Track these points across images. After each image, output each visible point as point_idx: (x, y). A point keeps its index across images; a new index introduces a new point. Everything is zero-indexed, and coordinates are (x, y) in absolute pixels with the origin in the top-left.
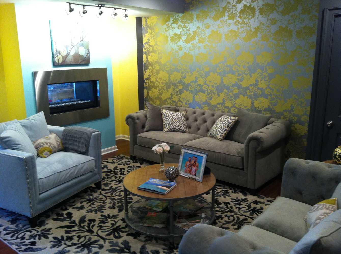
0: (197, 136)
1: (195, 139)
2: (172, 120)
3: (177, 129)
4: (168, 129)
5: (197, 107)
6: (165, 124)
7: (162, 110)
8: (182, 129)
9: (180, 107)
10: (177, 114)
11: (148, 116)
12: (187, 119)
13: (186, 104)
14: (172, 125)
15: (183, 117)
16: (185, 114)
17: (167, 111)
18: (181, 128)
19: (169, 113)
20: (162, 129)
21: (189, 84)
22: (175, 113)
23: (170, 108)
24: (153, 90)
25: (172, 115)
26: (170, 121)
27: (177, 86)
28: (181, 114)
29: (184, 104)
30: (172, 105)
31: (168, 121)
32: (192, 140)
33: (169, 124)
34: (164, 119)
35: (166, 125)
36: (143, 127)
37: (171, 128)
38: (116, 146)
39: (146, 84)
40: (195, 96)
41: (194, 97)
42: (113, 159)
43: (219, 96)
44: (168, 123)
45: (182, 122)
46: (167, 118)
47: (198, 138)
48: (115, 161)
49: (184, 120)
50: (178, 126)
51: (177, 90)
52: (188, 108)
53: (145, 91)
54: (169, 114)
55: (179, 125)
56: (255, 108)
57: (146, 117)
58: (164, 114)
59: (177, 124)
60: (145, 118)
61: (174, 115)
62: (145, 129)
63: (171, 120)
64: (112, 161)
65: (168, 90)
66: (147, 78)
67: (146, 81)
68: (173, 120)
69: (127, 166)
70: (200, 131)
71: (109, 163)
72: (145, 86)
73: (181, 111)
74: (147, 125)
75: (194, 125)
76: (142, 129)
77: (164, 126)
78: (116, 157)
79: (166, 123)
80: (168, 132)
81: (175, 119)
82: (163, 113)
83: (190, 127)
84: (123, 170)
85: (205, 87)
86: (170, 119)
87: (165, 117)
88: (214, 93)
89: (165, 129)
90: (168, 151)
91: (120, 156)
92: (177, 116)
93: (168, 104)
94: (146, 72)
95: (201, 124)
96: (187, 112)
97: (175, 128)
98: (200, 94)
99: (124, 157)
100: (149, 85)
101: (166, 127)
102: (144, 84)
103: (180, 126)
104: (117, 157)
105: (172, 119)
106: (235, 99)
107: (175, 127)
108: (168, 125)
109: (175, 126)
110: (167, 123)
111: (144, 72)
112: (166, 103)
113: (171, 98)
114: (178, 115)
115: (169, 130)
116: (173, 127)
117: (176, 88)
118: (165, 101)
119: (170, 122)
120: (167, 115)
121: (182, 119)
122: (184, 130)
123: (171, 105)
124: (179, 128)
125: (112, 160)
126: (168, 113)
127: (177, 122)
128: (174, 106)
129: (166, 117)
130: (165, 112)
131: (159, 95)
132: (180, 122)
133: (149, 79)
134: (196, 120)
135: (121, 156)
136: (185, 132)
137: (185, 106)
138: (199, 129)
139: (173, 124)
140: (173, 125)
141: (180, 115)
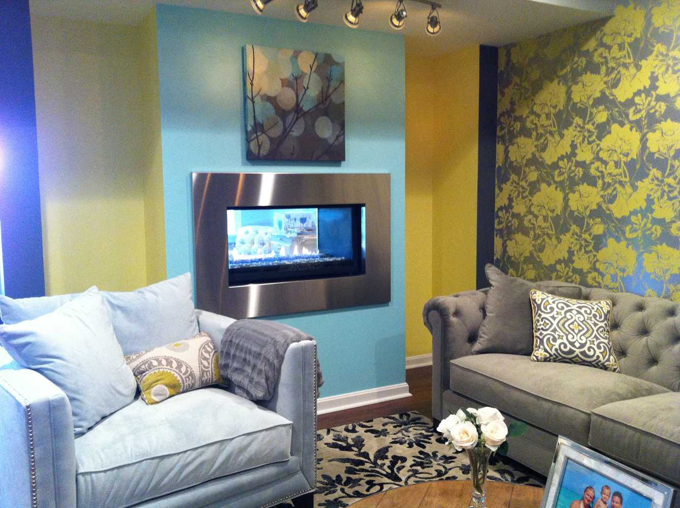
0: (646, 384)
1: (636, 394)
2: (563, 325)
3: (577, 356)
4: (546, 351)
5: (649, 291)
6: (538, 334)
7: (533, 291)
8: (595, 358)
9: (595, 287)
10: (580, 308)
11: (489, 308)
12: (615, 326)
13: (614, 278)
14: (559, 341)
15: (600, 317)
16: (606, 309)
17: (550, 295)
18: (591, 353)
19: (554, 302)
20: (528, 352)
21: (625, 220)
22: (574, 304)
23: (560, 289)
24: (519, 237)
25: (562, 308)
26: (555, 325)
27: (588, 224)
28: (593, 308)
29: (607, 280)
30: (572, 282)
31: (548, 327)
32: (623, 398)
33: (552, 337)
34: (538, 321)
35: (541, 337)
36: (473, 338)
37: (556, 350)
38: (405, 385)
39: (500, 223)
40: (646, 255)
41: (640, 260)
42: (386, 420)
44: (549, 332)
45: (595, 332)
46: (548, 316)
47: (650, 392)
48: (390, 428)
49: (601, 329)
50: (582, 346)
51: (586, 236)
52: (622, 291)
53: (498, 242)
54: (554, 306)
55: (586, 343)
57: (483, 309)
58: (539, 306)
59: (579, 340)
60: (480, 314)
61: (570, 311)
62: (477, 346)
63: (560, 325)
64: (380, 428)
65: (562, 237)
66: (505, 205)
67: (500, 214)
68: (566, 325)
69: (416, 449)
70: (654, 368)
72: (496, 226)
73: (595, 300)
74: (484, 333)
75: (638, 345)
76: (468, 345)
77: (536, 342)
78: (397, 416)
79: (541, 334)
80: (546, 360)
81: (572, 323)
82: (534, 300)
83: (622, 353)
84: (399, 464)
86: (555, 323)
87: (540, 315)
89: (539, 353)
91: (408, 416)
92: (579, 313)
93: (558, 278)
94: (501, 190)
95: (659, 346)
96: (614, 304)
97: (571, 352)
98: (663, 249)
99: (419, 419)
100: (509, 225)
101: (541, 347)
102: (496, 221)
103: (588, 345)
104: (401, 416)
105: (562, 322)
107: (569, 346)
108: (548, 339)
109: (572, 344)
110: (545, 333)
111: (497, 191)
112: (554, 275)
113: (569, 261)
114: (582, 311)
115: (551, 355)
116: (562, 346)
117: (586, 231)
118: (552, 268)
119: (555, 330)
120: (545, 308)
121: (595, 325)
122: (601, 358)
123: (567, 281)
124: (583, 353)
125: (384, 425)
126: (550, 301)
127: (580, 331)
128: (576, 283)
129: (543, 315)
130: (543, 299)
131: (535, 250)
132: (590, 333)
133: (508, 208)
134: (644, 331)
135: (412, 416)
136: (605, 368)
137: (611, 285)
138: (654, 361)
139: (565, 338)
140: (565, 341)
141: (589, 312)
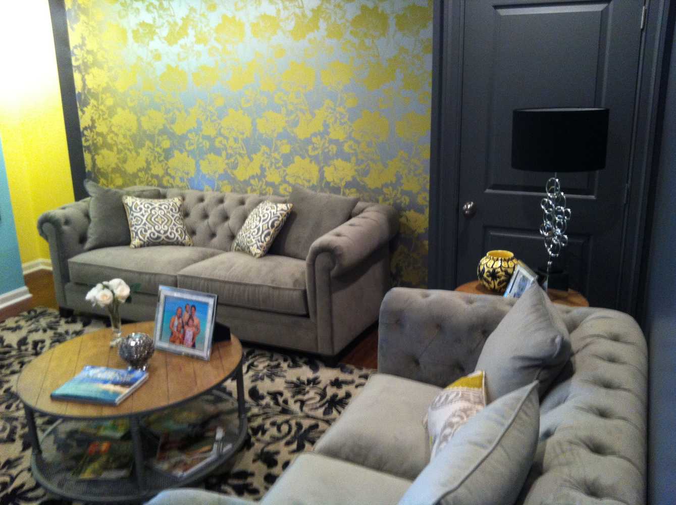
0: (209, 250)
1: (204, 257)
2: (151, 220)
3: (163, 240)
4: (140, 240)
5: (206, 187)
6: (133, 229)
7: (124, 197)
8: (175, 239)
9: (170, 187)
10: (161, 205)
11: (92, 214)
12: (186, 215)
13: (182, 179)
14: (149, 232)
15: (176, 210)
16: (179, 203)
17: (138, 199)
18: (172, 236)
19: (141, 204)
20: (127, 242)
21: (184, 137)
22: (156, 203)
23: (144, 193)
24: (104, 152)
25: (148, 207)
26: (144, 221)
27: (158, 140)
28: (169, 204)
29: (177, 182)
30: (151, 185)
31: (139, 222)
32: (195, 261)
33: (143, 230)
34: (132, 219)
35: (136, 231)
36: (83, 239)
37: (148, 238)
38: (25, 288)
39: (87, 140)
40: (201, 162)
41: (197, 165)
42: (17, 318)
43: (251, 159)
44: (141, 226)
45: (173, 221)
46: (138, 214)
47: (212, 255)
48: (22, 323)
49: (177, 219)
50: (165, 232)
51: (158, 149)
52: (188, 189)
53: (87, 157)
54: (142, 206)
55: (168, 230)
56: (328, 183)
57: (87, 215)
58: (131, 208)
59: (162, 228)
60: (86, 220)
61: (154, 208)
62: (88, 245)
63: (148, 220)
64: (13, 325)
65: (140, 151)
66: (89, 125)
67: (86, 133)
68: (153, 219)
69: (50, 333)
70: (215, 240)
71: (9, 329)
72: (84, 144)
73: (171, 198)
74: (92, 234)
75: (202, 227)
76: (80, 246)
77: (133, 234)
78: (25, 313)
79: (135, 228)
80: (141, 246)
81: (157, 217)
82: (127, 204)
83: (193, 233)
84: (40, 345)
85: (221, 142)
86: (144, 219)
87: (132, 215)
88: (240, 154)
89: (135, 242)
90: (126, 297)
91: (35, 311)
92: (160, 209)
93: (141, 182)
94: (83, 112)
95: (216, 225)
96: (184, 199)
97: (158, 238)
98: (212, 157)
99: (45, 311)
100: (95, 142)
101: (137, 237)
102: (83, 139)
103: (170, 230)
104: (29, 312)
105: (149, 217)
106: (286, 165)
107: (156, 234)
108: (141, 232)
109: (159, 232)
110: (138, 227)
111: (80, 113)
112: (137, 181)
113: (147, 169)
114: (163, 207)
115: (144, 242)
116: (152, 235)
117: (157, 146)
118: (135, 176)
119: (145, 224)
120: (136, 209)
121: (173, 216)
122: (180, 238)
123: (148, 185)
124: (167, 237)
125: (17, 322)
126: (139, 203)
127: (162, 222)
128: (155, 186)
129: (135, 214)
130: (133, 203)
131: (120, 162)
132: (170, 222)
133: (91, 128)
134: (205, 216)
135: (39, 311)
136: (183, 245)
137: (181, 185)
138: (213, 235)
139: (153, 228)
140: (153, 230)
141: (167, 207)
